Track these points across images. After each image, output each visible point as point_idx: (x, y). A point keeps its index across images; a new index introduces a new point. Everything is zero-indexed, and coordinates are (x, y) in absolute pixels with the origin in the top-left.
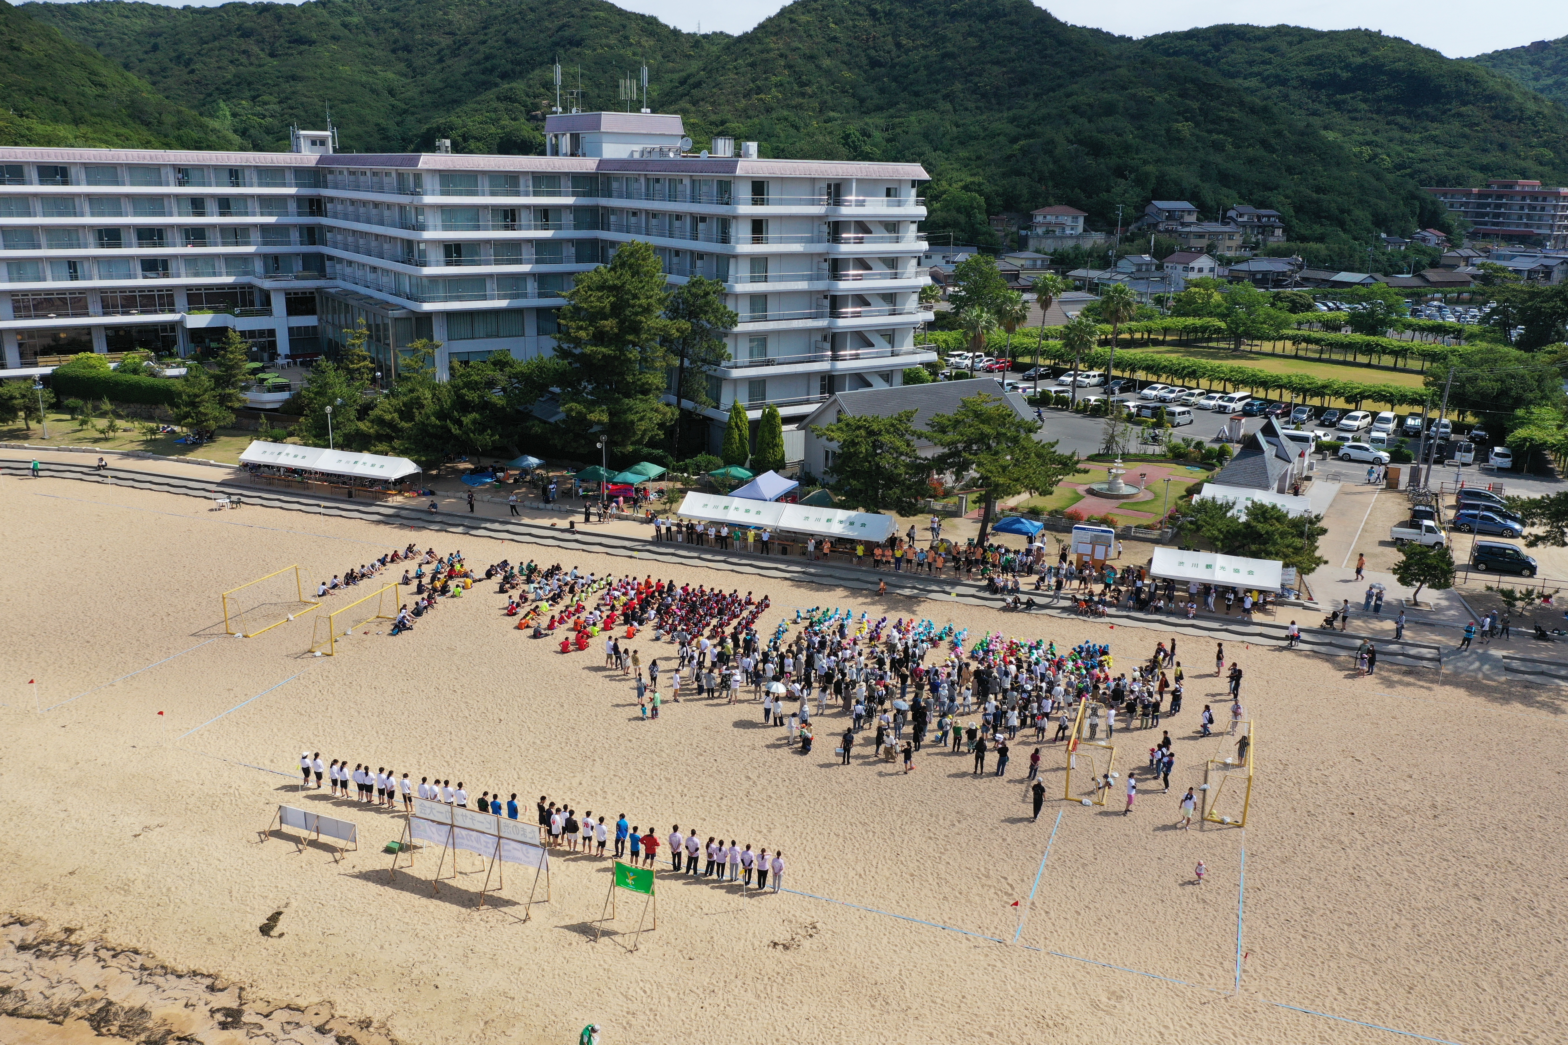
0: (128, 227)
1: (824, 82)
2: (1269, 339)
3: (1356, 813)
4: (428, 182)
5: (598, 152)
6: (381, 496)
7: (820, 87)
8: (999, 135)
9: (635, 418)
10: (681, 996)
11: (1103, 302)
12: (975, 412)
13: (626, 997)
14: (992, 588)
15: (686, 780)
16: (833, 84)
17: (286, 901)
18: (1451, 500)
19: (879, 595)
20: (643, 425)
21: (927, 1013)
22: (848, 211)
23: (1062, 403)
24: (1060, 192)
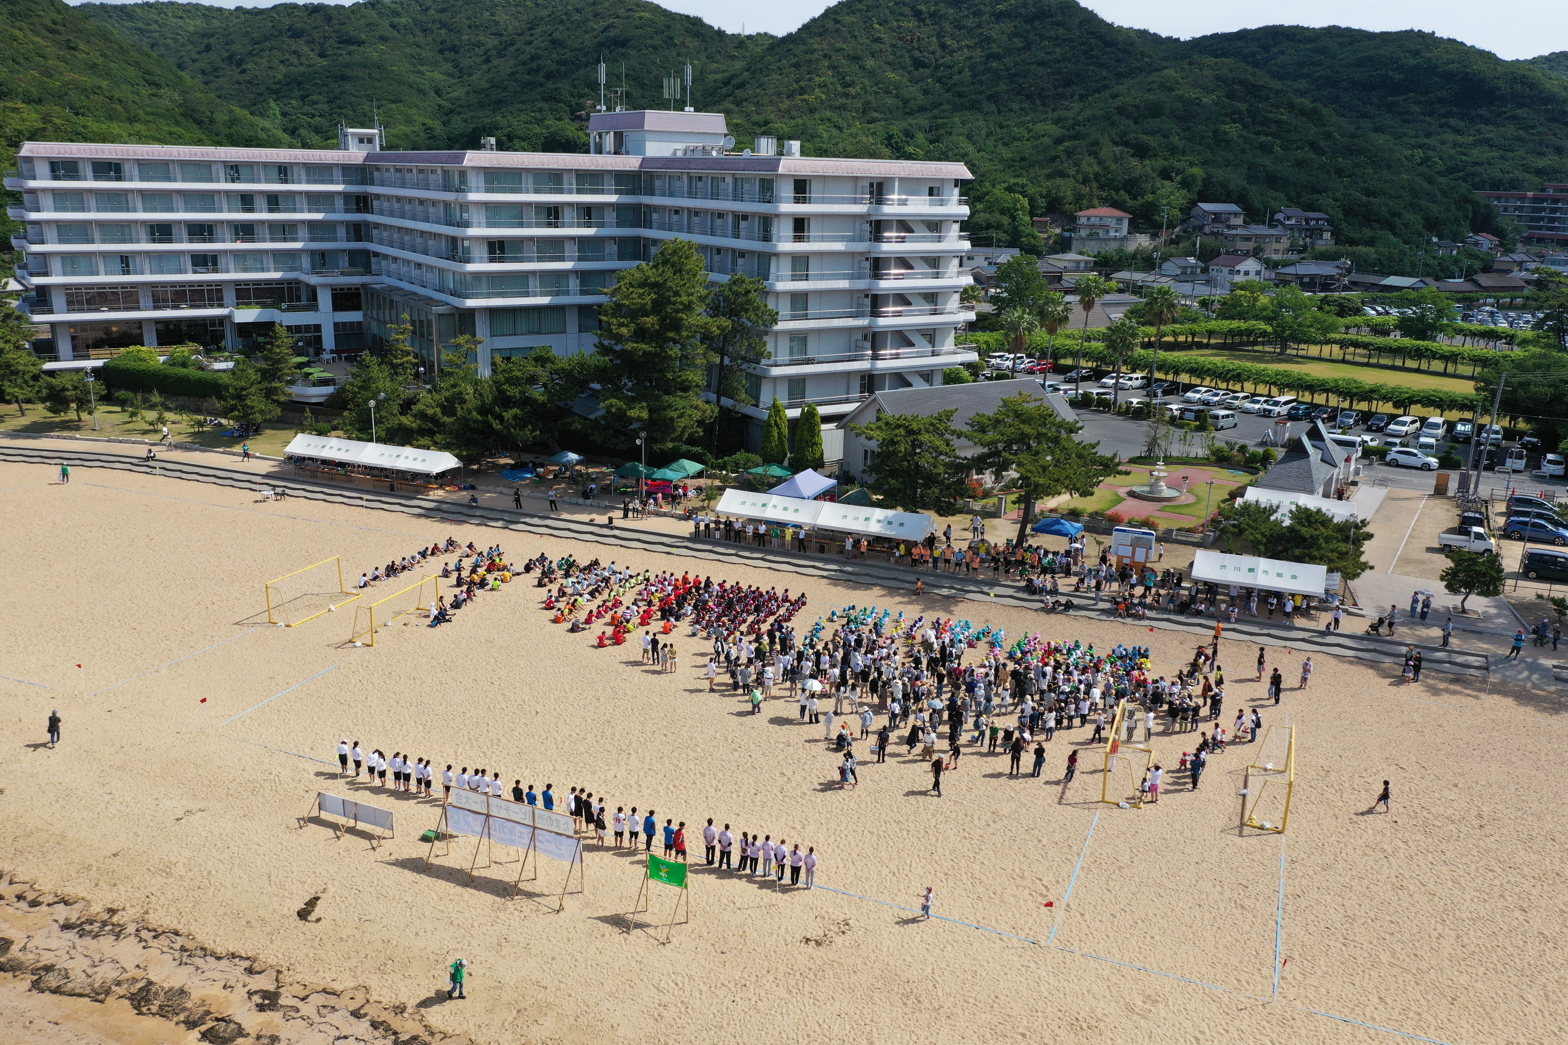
0: (179, 222)
1: (867, 82)
2: (1315, 343)
3: (1399, 821)
4: (473, 179)
5: (641, 150)
6: (422, 489)
7: (864, 88)
8: (1043, 136)
9: (674, 414)
10: (713, 989)
11: (1147, 304)
12: (1016, 412)
13: (658, 989)
14: (1031, 589)
15: (720, 775)
16: (877, 85)
17: (324, 886)
18: (1502, 507)
19: (916, 594)
20: (683, 422)
21: (960, 1011)
22: (890, 210)
23: (1103, 405)
24: (1105, 194)
